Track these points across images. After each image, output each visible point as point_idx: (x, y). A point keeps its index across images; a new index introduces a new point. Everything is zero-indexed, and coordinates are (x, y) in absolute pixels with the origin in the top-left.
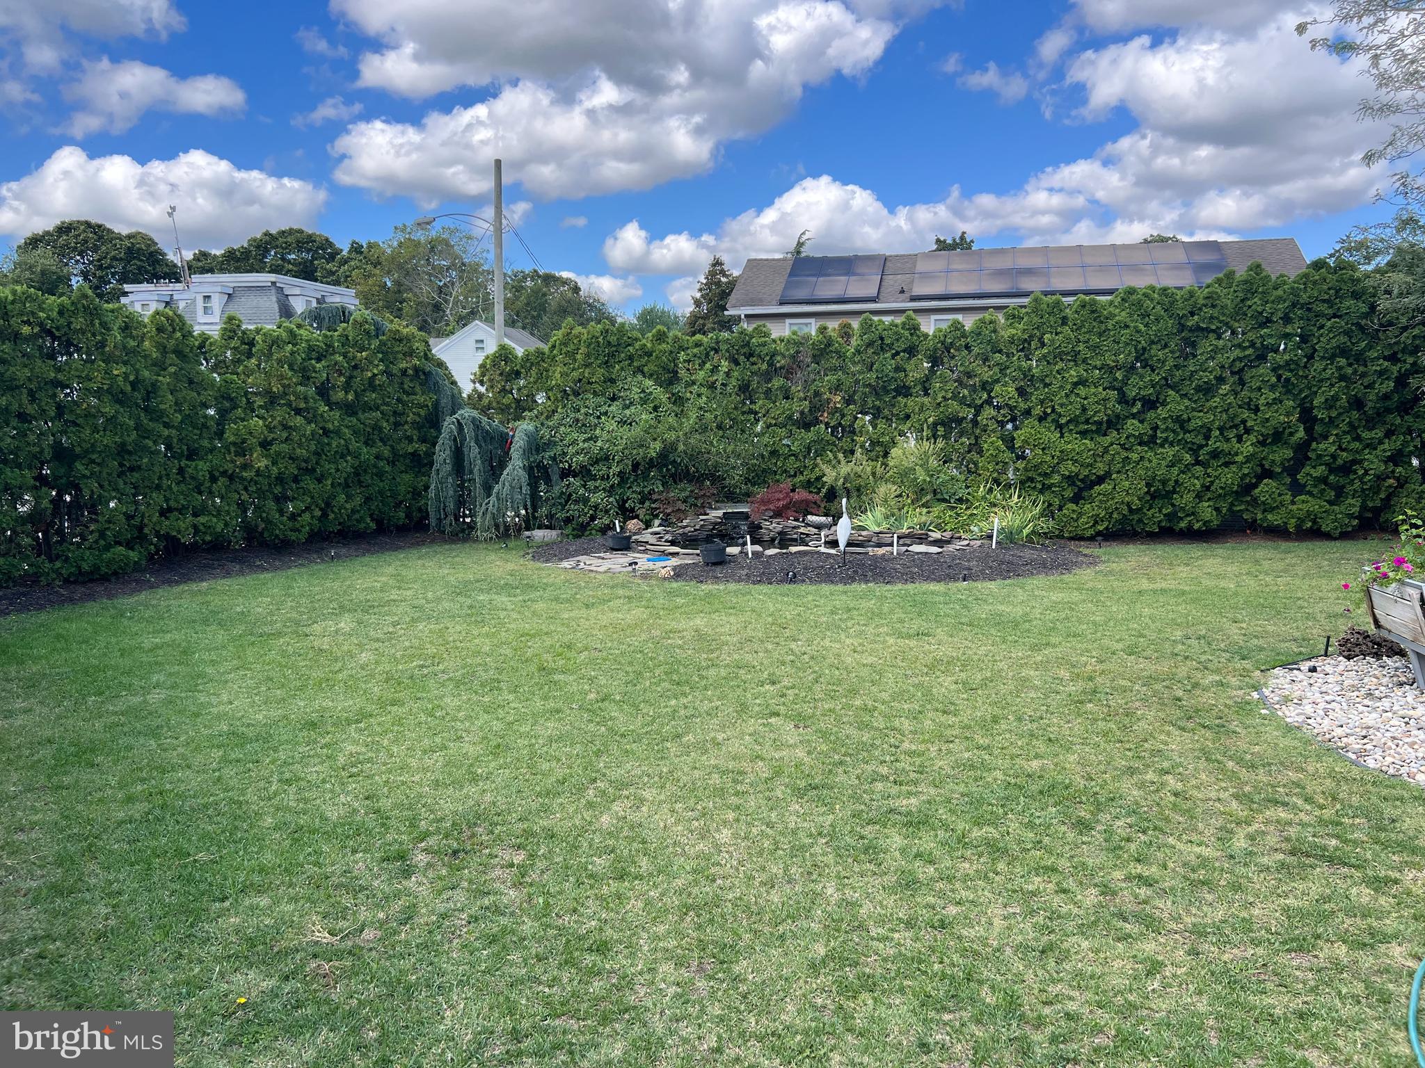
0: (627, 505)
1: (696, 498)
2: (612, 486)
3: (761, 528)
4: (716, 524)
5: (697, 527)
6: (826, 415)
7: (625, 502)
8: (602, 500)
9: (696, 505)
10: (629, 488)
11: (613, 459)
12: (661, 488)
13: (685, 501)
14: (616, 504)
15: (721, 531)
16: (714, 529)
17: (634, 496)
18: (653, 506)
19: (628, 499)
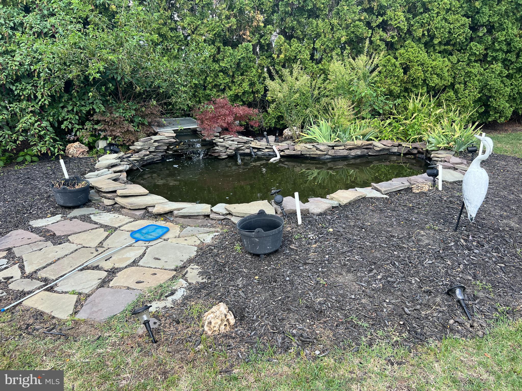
0: (63, 127)
1: (142, 117)
2: (42, 107)
3: (216, 144)
4: (170, 144)
5: (152, 149)
6: (248, 33)
7: (60, 123)
8: (33, 124)
9: (143, 124)
10: (63, 108)
11: (39, 77)
12: (103, 108)
13: (132, 121)
14: (50, 129)
15: (176, 151)
16: (168, 149)
17: (70, 116)
18: (96, 127)
19: (64, 120)
